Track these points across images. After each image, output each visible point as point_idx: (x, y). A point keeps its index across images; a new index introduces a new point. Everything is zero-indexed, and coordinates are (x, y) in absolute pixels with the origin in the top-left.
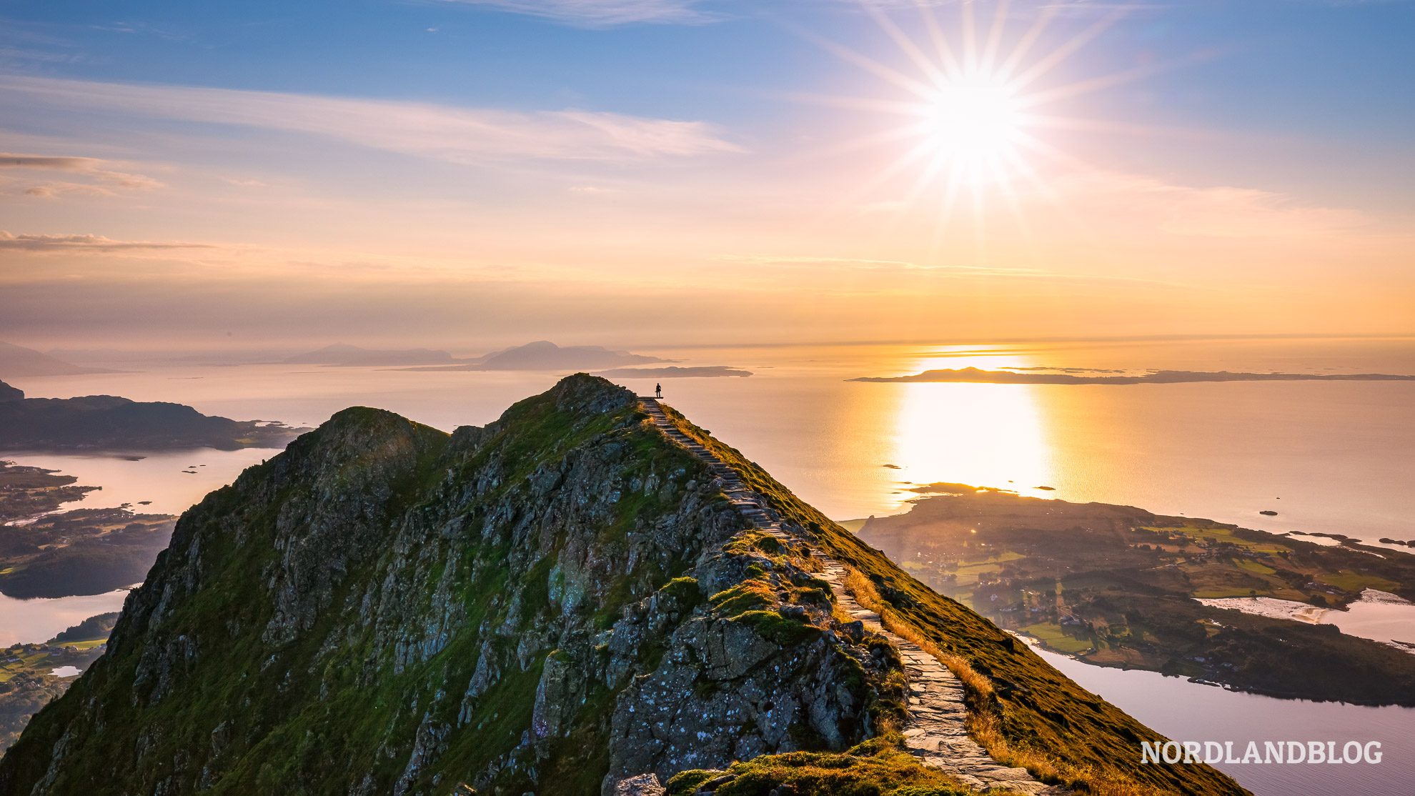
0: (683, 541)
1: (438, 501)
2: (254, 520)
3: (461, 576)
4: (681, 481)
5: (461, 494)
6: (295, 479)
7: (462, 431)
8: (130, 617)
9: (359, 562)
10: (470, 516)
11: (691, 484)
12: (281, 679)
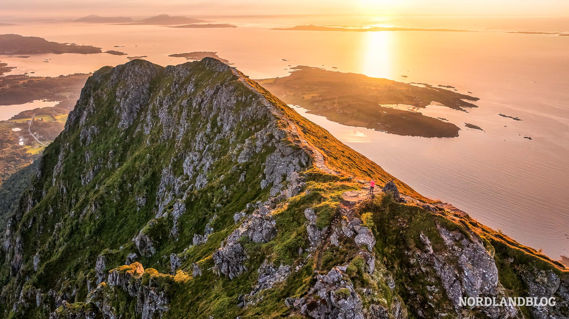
0: (253, 114)
1: (174, 93)
2: (109, 93)
3: (188, 116)
4: (251, 98)
5: (181, 92)
6: (119, 81)
7: (169, 67)
8: (71, 120)
9: (143, 106)
10: (188, 100)
11: (254, 99)
12: (126, 139)
